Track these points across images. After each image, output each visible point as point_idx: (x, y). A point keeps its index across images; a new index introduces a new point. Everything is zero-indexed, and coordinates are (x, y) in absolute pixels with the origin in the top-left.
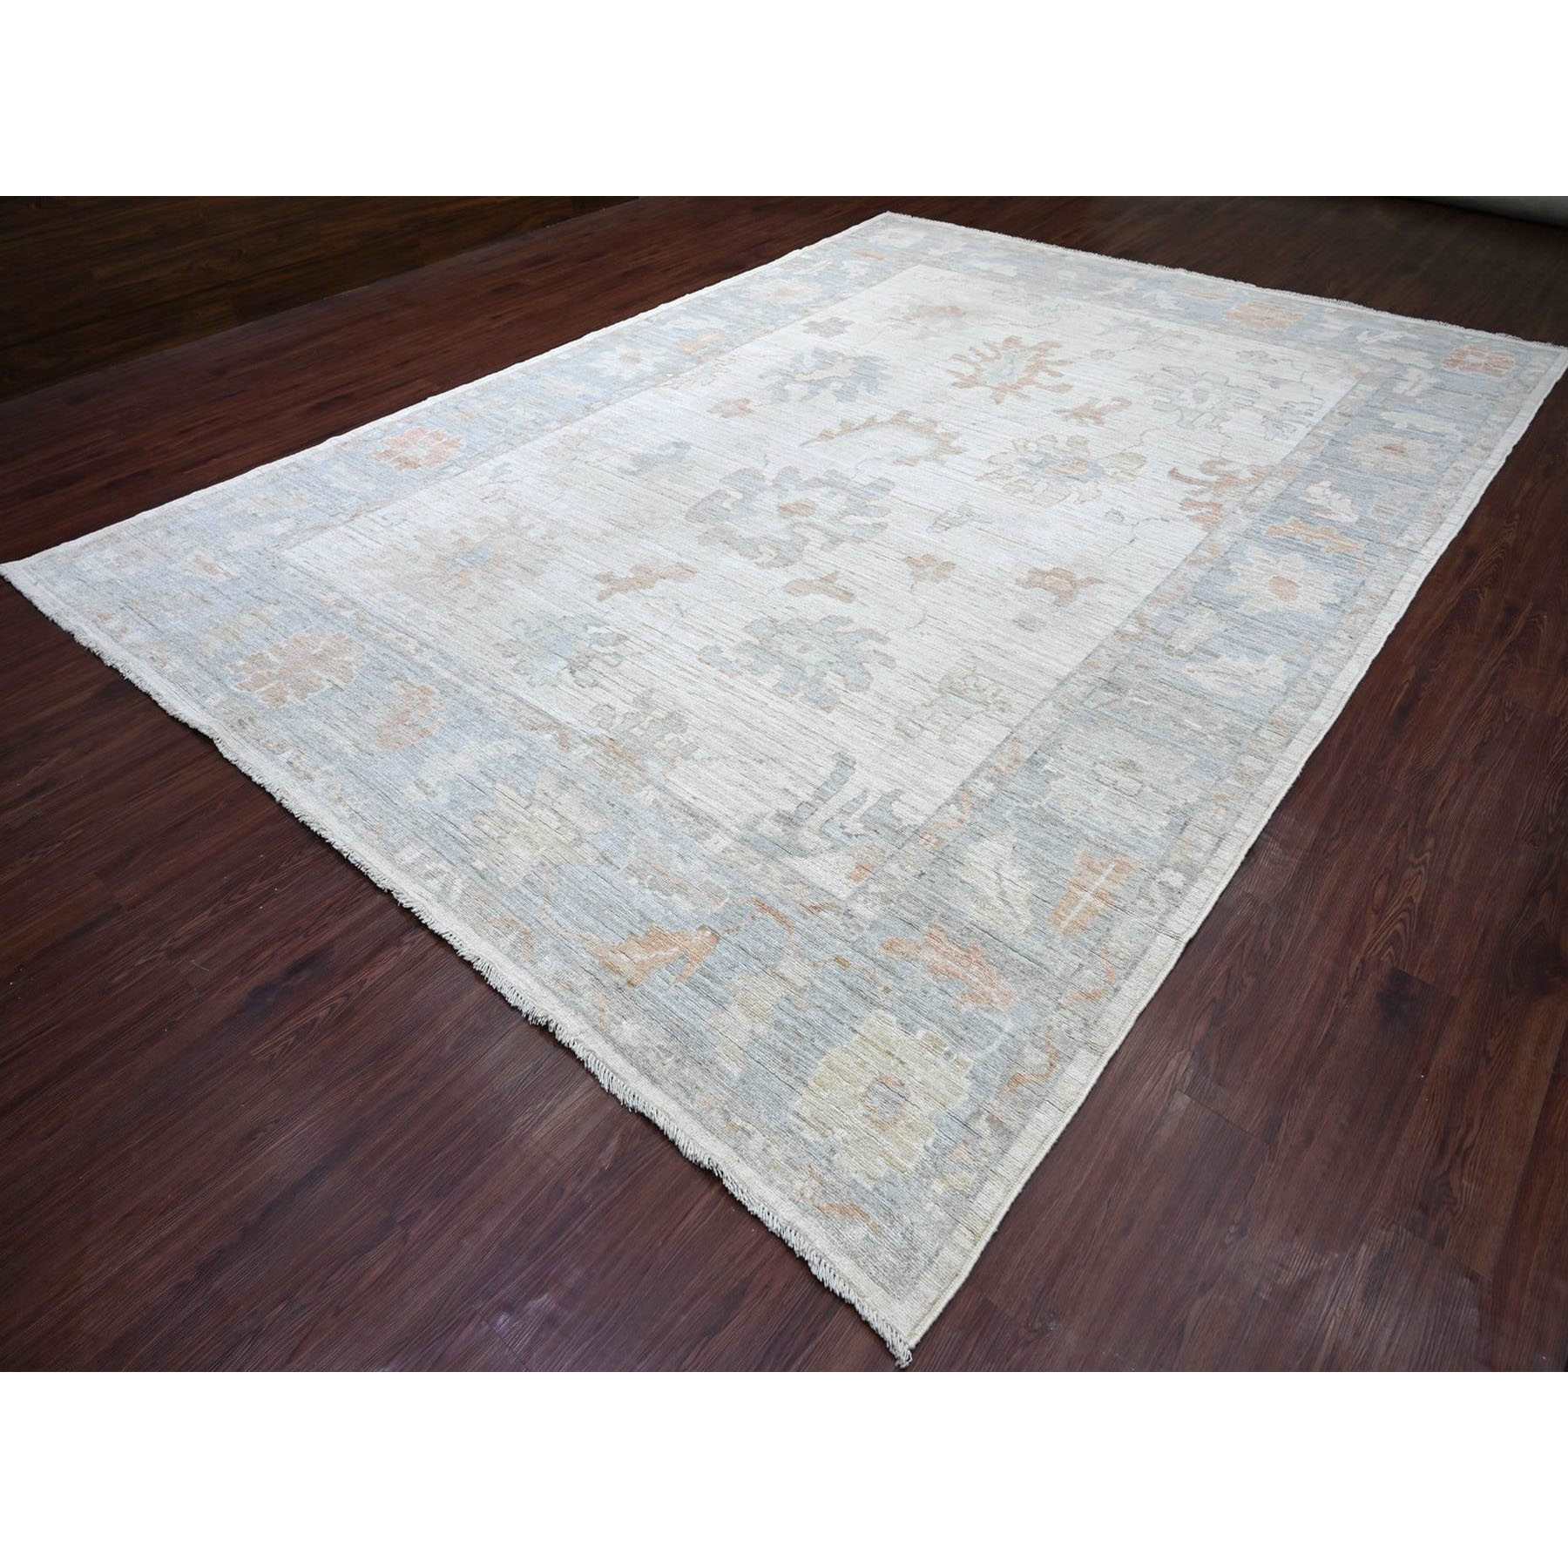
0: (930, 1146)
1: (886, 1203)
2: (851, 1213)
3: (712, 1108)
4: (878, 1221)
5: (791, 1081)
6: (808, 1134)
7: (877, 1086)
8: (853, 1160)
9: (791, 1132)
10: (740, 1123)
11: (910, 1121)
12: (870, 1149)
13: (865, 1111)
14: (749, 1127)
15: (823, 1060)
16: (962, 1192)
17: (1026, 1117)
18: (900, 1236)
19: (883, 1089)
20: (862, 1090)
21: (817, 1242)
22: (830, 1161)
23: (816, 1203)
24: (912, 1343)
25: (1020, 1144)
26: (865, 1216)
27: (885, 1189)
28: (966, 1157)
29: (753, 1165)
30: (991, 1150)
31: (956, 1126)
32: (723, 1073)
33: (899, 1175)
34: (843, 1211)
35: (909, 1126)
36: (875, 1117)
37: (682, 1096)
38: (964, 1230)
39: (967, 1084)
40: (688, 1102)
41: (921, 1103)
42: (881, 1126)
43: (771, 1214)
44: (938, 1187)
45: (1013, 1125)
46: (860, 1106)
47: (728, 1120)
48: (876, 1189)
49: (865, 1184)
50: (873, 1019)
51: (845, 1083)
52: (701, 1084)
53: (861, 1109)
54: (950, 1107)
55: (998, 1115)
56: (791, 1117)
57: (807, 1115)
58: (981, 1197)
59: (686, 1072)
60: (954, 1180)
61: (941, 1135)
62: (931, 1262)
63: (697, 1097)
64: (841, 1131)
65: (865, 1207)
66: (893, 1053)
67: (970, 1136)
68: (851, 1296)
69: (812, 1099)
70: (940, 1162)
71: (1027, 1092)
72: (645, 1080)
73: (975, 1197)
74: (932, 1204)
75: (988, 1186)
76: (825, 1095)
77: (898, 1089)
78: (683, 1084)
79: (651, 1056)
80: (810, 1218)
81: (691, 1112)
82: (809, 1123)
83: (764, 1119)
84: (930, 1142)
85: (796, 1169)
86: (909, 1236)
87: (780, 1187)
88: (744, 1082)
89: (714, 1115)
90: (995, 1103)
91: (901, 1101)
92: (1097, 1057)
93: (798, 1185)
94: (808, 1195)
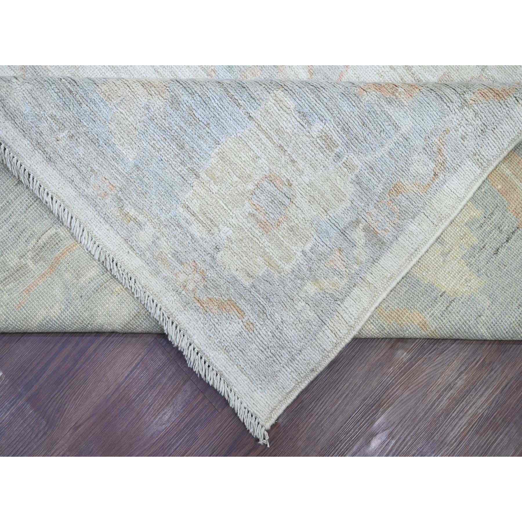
0: (308, 251)
1: (261, 300)
2: (228, 307)
3: (106, 194)
4: (253, 318)
5: (185, 171)
6: (196, 230)
7: (265, 183)
8: (235, 258)
9: (179, 226)
10: (132, 212)
11: (293, 224)
12: (251, 250)
13: (252, 210)
14: (141, 218)
15: (216, 150)
16: (332, 295)
17: (399, 229)
18: (271, 335)
19: (270, 188)
20: (250, 187)
21: (195, 337)
22: (213, 258)
23: (197, 296)
24: (268, 426)
25: (391, 255)
26: (241, 312)
27: (261, 287)
28: (339, 264)
29: (141, 255)
30: (363, 258)
31: (333, 233)
32: (118, 157)
33: (276, 275)
34: (221, 306)
35: (291, 229)
36: (261, 217)
37: (77, 179)
38: (328, 332)
39: (350, 189)
40: (83, 186)
41: (305, 206)
42: (264, 226)
43: (155, 301)
44: (311, 289)
45: (387, 236)
46: (247, 203)
47: (121, 208)
48: (254, 286)
49: (243, 281)
50: (271, 102)
51: (236, 179)
52: (96, 167)
53: (248, 207)
54: (331, 213)
55: (374, 225)
56: (181, 210)
57: (196, 210)
58: (348, 302)
59: (81, 151)
60: (325, 284)
61: (319, 241)
62: (293, 359)
63: (92, 180)
64: (226, 229)
65: (242, 304)
66: (286, 148)
67: (345, 245)
68: (222, 388)
69: (203, 192)
70: (315, 267)
71: (405, 203)
72: (39, 156)
73: (342, 300)
74: (303, 304)
75: (356, 291)
76: (215, 188)
77: (285, 189)
78: (78, 165)
79: (44, 126)
80: (191, 312)
81: (87, 197)
82: (197, 219)
83: (155, 209)
84: (308, 247)
85: (182, 263)
86: (278, 334)
87: (165, 278)
88: (138, 168)
89: (107, 201)
90: (374, 211)
91: (287, 201)
92: (479, 171)
93: (182, 277)
94: (191, 287)
